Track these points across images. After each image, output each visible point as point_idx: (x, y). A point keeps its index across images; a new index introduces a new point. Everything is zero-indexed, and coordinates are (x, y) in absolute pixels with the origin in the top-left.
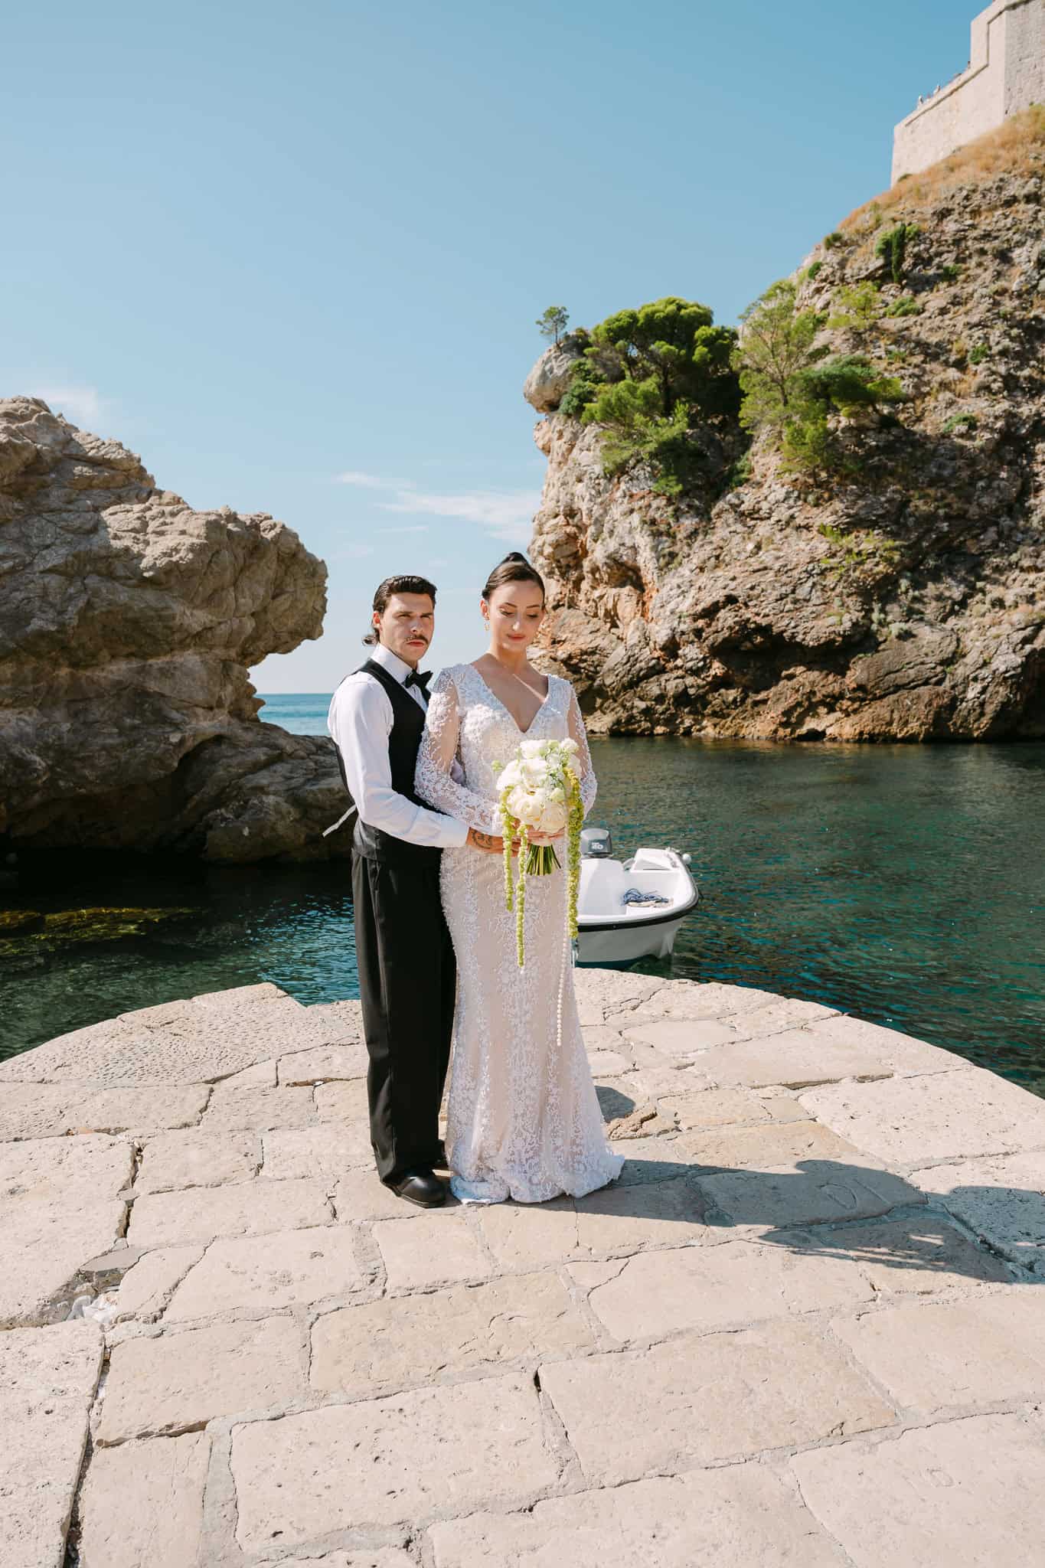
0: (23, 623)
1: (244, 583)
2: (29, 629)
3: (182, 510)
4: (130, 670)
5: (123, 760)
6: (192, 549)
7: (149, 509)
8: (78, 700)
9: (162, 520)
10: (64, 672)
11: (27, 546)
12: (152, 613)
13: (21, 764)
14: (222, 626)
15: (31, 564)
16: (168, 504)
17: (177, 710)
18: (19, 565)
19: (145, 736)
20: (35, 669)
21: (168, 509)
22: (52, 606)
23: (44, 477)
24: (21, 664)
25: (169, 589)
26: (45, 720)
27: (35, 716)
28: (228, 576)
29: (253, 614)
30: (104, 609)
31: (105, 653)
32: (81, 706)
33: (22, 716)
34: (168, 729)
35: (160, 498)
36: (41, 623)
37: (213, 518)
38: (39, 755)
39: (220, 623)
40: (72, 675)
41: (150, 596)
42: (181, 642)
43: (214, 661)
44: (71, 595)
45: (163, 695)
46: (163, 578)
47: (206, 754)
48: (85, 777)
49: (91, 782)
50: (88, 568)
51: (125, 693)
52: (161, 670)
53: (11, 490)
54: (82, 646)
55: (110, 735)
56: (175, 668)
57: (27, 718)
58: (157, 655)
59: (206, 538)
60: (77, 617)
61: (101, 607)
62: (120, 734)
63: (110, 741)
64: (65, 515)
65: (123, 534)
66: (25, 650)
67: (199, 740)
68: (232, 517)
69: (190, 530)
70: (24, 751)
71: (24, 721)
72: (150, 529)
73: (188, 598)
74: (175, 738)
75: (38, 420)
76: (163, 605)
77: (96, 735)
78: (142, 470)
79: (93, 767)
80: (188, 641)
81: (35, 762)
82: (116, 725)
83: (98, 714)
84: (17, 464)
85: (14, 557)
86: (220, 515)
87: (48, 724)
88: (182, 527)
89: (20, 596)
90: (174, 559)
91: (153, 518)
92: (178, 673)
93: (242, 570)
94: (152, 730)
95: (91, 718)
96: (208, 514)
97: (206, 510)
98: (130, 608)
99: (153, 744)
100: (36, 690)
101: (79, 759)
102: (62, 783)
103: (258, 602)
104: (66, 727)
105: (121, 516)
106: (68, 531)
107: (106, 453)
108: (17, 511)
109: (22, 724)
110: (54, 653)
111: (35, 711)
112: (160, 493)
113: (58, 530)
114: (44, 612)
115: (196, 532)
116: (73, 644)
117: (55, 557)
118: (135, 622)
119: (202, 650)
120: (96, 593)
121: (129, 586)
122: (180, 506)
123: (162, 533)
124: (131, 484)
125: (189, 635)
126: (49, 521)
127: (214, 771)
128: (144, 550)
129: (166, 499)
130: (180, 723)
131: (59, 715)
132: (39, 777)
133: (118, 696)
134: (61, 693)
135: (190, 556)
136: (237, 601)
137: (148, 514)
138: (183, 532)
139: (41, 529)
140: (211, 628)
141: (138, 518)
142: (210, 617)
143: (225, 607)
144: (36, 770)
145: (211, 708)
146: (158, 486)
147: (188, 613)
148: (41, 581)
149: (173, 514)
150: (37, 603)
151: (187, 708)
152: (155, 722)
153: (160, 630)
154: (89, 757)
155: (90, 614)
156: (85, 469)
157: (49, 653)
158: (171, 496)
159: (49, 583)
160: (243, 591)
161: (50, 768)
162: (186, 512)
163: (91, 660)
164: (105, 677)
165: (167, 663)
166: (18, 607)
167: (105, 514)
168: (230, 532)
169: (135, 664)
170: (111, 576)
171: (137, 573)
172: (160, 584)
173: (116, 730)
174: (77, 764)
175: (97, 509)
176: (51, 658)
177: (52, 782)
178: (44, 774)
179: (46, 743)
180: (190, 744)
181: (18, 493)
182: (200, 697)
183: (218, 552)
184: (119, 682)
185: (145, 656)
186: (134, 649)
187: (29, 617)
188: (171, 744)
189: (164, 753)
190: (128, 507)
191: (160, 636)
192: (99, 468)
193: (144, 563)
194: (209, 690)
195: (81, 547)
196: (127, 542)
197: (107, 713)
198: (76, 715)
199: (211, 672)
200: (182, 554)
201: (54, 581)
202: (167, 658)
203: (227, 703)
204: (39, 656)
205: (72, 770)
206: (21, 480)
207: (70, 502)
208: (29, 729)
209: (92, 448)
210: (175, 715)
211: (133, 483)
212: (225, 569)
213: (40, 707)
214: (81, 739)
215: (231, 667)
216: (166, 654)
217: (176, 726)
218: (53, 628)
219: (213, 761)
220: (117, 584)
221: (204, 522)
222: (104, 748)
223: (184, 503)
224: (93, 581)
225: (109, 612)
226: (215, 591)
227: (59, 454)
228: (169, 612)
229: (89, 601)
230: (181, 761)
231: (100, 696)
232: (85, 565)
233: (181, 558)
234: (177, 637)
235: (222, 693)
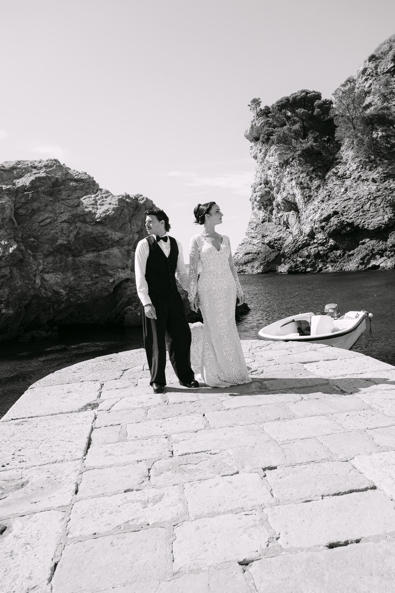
0: (55, 242)
1: (134, 221)
2: (57, 244)
3: (109, 195)
4: (94, 256)
5: (93, 290)
6: (114, 209)
7: (97, 196)
8: (75, 269)
9: (102, 200)
10: (70, 258)
11: (55, 213)
12: (100, 234)
13: (57, 293)
14: (126, 237)
15: (57, 220)
16: (104, 194)
17: (112, 270)
18: (52, 220)
19: (100, 280)
20: (60, 258)
21: (104, 196)
22: (65, 234)
23: (59, 188)
24: (55, 256)
25: (106, 225)
26: (65, 277)
27: (61, 275)
28: (127, 219)
29: (137, 232)
30: (83, 234)
31: (84, 251)
32: (77, 271)
33: (57, 276)
34: (109, 277)
35: (101, 192)
36: (61, 241)
37: (121, 197)
38: (63, 290)
39: (125, 236)
40: (73, 260)
41: (99, 228)
42: (112, 245)
43: (124, 251)
44: (71, 230)
45: (106, 265)
46: (104, 221)
47: (123, 286)
48: (80, 297)
49: (82, 299)
50: (77, 220)
51: (92, 265)
52: (105, 255)
53: (48, 194)
54: (76, 248)
55: (88, 281)
56: (110, 254)
57: (58, 276)
58: (103, 250)
59: (119, 205)
60: (74, 238)
61: (82, 233)
62: (91, 280)
63: (88, 283)
64: (67, 201)
65: (89, 206)
66: (56, 251)
67: (120, 280)
68: (128, 196)
69: (113, 203)
70: (58, 288)
71: (58, 278)
72: (98, 204)
73: (113, 228)
74: (111, 281)
75: (56, 167)
76: (104, 231)
77: (83, 281)
78: (94, 182)
79: (82, 293)
80: (114, 244)
81: (62, 292)
82: (89, 277)
83: (83, 273)
84: (50, 183)
85: (50, 217)
86: (123, 196)
87: (66, 278)
88: (109, 202)
89: (53, 232)
90: (107, 214)
91: (99, 199)
92: (111, 256)
93: (132, 216)
94: (103, 278)
95: (81, 275)
96: (119, 196)
97: (118, 195)
98: (92, 233)
99: (104, 283)
100: (61, 266)
101: (77, 290)
102: (72, 300)
103: (139, 228)
104: (72, 278)
105: (87, 200)
106: (69, 207)
107: (81, 177)
108: (51, 201)
109: (57, 278)
110: (66, 252)
111: (61, 273)
112: (101, 190)
113: (65, 207)
114: (62, 237)
115: (115, 203)
116: (73, 248)
117: (65, 217)
118: (95, 238)
119: (120, 247)
120: (80, 229)
121: (92, 225)
122: (109, 194)
123: (102, 205)
124: (90, 187)
125: (114, 241)
126: (62, 204)
127: (126, 292)
128: (96, 211)
129: (103, 192)
130: (113, 275)
131: (69, 274)
132: (64, 298)
133: (90, 266)
134: (70, 266)
135: (113, 212)
136: (131, 228)
137: (97, 198)
138: (110, 204)
139: (59, 207)
140: (122, 239)
141: (94, 200)
142: (122, 234)
143: (127, 230)
144: (62, 295)
145: (124, 269)
146: (100, 187)
147: (113, 233)
148: (60, 226)
149: (106, 197)
150: (60, 234)
151: (115, 269)
152: (104, 275)
153: (104, 240)
154: (81, 289)
155: (78, 236)
156: (74, 183)
157: (65, 252)
158: (105, 190)
159: (63, 226)
160: (133, 224)
161: (67, 294)
162: (111, 196)
163: (79, 254)
164: (85, 260)
165: (107, 253)
166: (53, 236)
167: (81, 199)
168: (127, 202)
169: (95, 254)
170: (85, 222)
171: (94, 220)
172: (103, 224)
173: (90, 279)
174: (77, 292)
175: (79, 198)
176: (65, 254)
177: (68, 299)
178: (65, 296)
179: (65, 285)
180: (117, 282)
181: (51, 194)
182: (120, 264)
183: (123, 210)
184: (90, 261)
185: (99, 251)
186: (94, 248)
187: (57, 239)
188: (110, 283)
189: (107, 286)
190: (90, 196)
191: (104, 243)
192: (79, 182)
193: (97, 216)
194: (123, 262)
195: (74, 212)
196: (90, 209)
197: (86, 273)
198: (75, 274)
199: (123, 255)
200: (110, 212)
201: (65, 225)
202: (107, 251)
203: (130, 267)
204: (61, 253)
205: (75, 294)
206: (51, 189)
207: (69, 196)
208: (59, 280)
209: (76, 175)
210: (111, 272)
211: (91, 187)
212: (126, 216)
213: (63, 272)
214: (77, 283)
215: (130, 253)
216: (106, 249)
217: (111, 276)
218: (66, 243)
219: (126, 288)
220: (87, 225)
221: (117, 199)
222: (86, 285)
223: (110, 193)
224: (78, 224)
225: (85, 235)
226: (123, 224)
227: (64, 179)
228: (107, 234)
229: (78, 232)
230: (114, 289)
231: (83, 267)
232: (76, 219)
233: (110, 213)
234: (110, 243)
235: (128, 263)
